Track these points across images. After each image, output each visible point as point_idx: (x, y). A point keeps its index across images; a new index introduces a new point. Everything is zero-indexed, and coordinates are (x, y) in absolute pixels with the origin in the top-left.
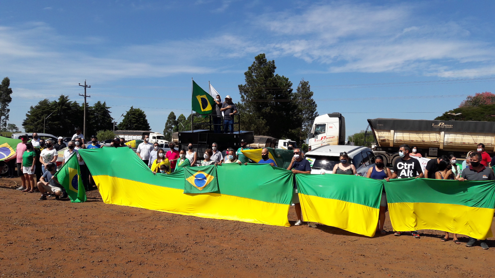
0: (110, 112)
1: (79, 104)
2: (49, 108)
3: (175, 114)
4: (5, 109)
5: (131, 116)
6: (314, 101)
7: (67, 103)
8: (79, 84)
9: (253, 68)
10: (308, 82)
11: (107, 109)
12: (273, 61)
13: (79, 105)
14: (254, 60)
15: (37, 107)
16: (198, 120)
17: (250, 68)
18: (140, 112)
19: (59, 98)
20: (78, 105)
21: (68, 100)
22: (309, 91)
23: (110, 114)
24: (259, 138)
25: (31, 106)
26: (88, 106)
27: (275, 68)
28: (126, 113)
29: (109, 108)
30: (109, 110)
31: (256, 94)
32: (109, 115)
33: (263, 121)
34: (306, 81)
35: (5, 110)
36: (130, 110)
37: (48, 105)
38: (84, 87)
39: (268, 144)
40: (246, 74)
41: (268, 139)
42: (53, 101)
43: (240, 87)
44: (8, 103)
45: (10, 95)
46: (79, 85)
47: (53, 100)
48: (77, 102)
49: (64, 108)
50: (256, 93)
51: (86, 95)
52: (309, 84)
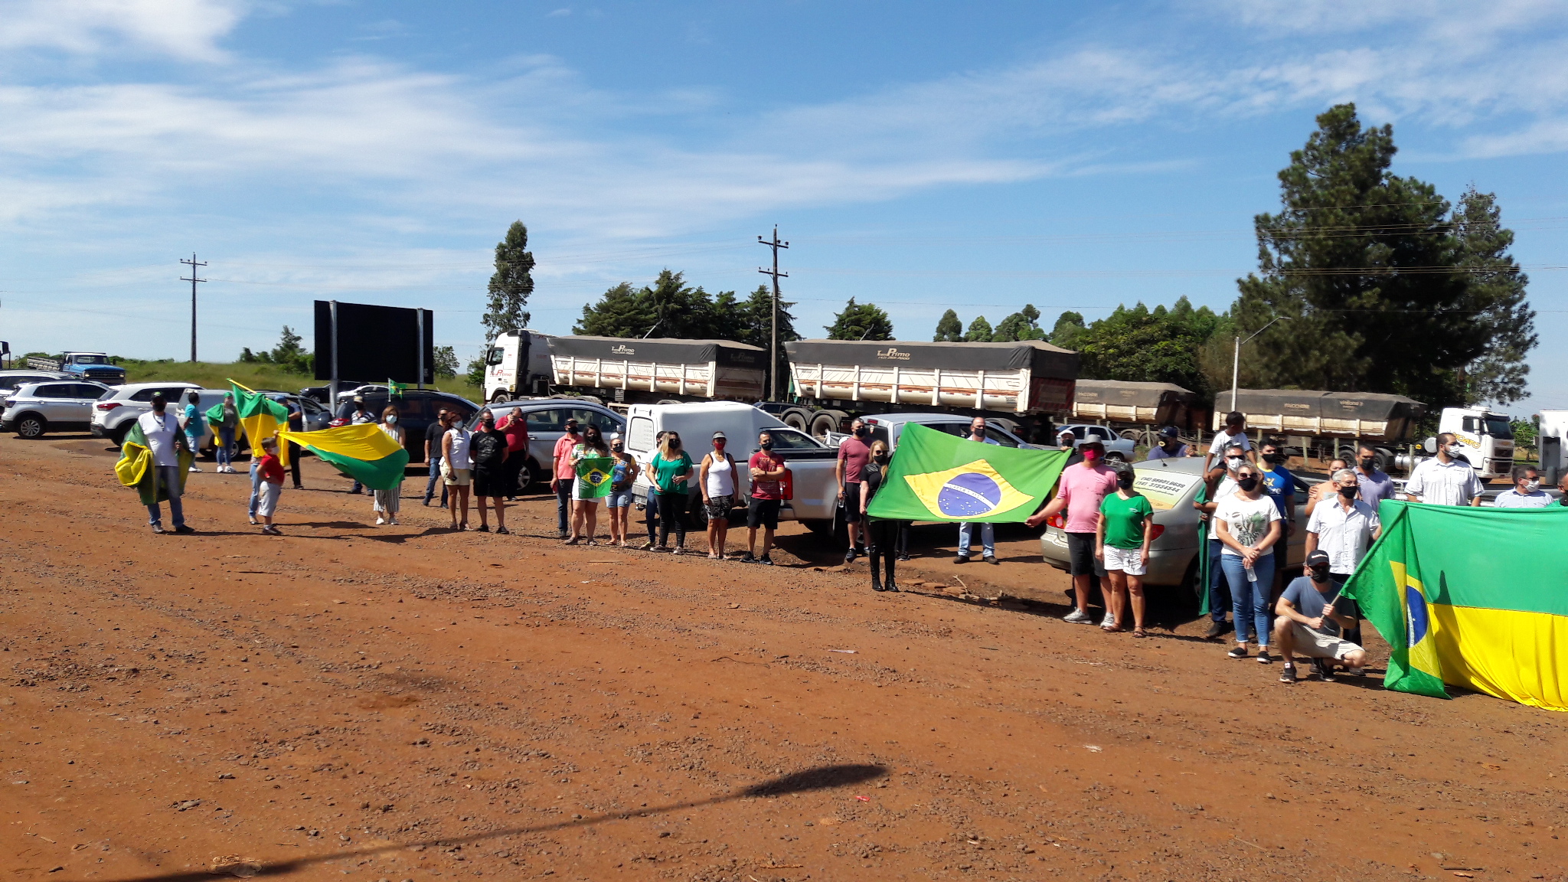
0: (792, 318)
1: (710, 295)
2: (633, 310)
3: (960, 318)
4: (517, 313)
5: (850, 328)
6: (1513, 265)
7: (680, 293)
8: (760, 237)
9: (1310, 153)
10: (1492, 194)
11: (784, 310)
12: (1388, 129)
13: (710, 298)
14: (1316, 127)
15: (603, 308)
16: (1084, 338)
17: (1297, 156)
18: (875, 315)
19: (658, 279)
20: (707, 298)
21: (680, 286)
22: (1498, 226)
23: (791, 322)
24: (1360, 401)
25: (585, 305)
26: (734, 299)
27: (1393, 150)
28: (837, 320)
29: (791, 304)
30: (789, 311)
31: (1327, 246)
32: (791, 326)
33: (1351, 341)
34: (1485, 192)
35: (519, 316)
36: (847, 309)
37: (631, 302)
38: (772, 246)
39: (1394, 422)
40: (1283, 175)
41: (1398, 405)
42: (640, 288)
43: (1262, 222)
44: (525, 297)
45: (530, 272)
46: (760, 242)
47: (643, 287)
48: (706, 291)
49: (673, 307)
50: (1325, 239)
51: (776, 270)
52: (1496, 202)
